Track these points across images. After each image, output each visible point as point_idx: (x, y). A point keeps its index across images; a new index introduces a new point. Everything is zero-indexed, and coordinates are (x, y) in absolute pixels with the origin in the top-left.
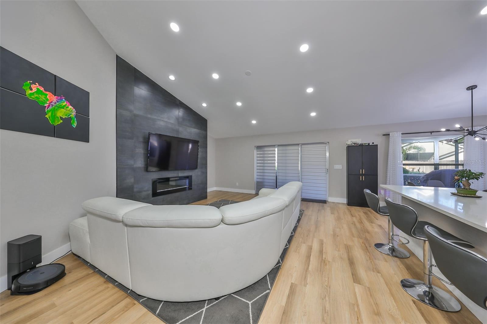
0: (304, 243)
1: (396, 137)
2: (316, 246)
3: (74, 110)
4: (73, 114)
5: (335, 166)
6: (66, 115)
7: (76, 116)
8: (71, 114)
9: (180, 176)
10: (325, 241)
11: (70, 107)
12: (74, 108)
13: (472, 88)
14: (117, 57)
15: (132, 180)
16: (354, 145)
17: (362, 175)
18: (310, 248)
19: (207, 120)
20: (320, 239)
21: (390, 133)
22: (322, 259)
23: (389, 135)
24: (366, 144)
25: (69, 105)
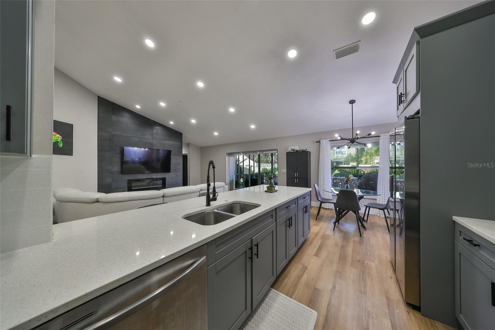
1: (325, 143)
3: (61, 136)
4: (60, 139)
5: (282, 170)
6: (54, 140)
7: (62, 140)
8: (58, 139)
9: (153, 178)
11: (58, 135)
12: (60, 135)
13: (352, 102)
14: (99, 97)
15: (111, 180)
16: (293, 151)
17: (297, 178)
19: (182, 134)
21: (321, 140)
23: (320, 142)
24: (301, 150)
25: (56, 134)
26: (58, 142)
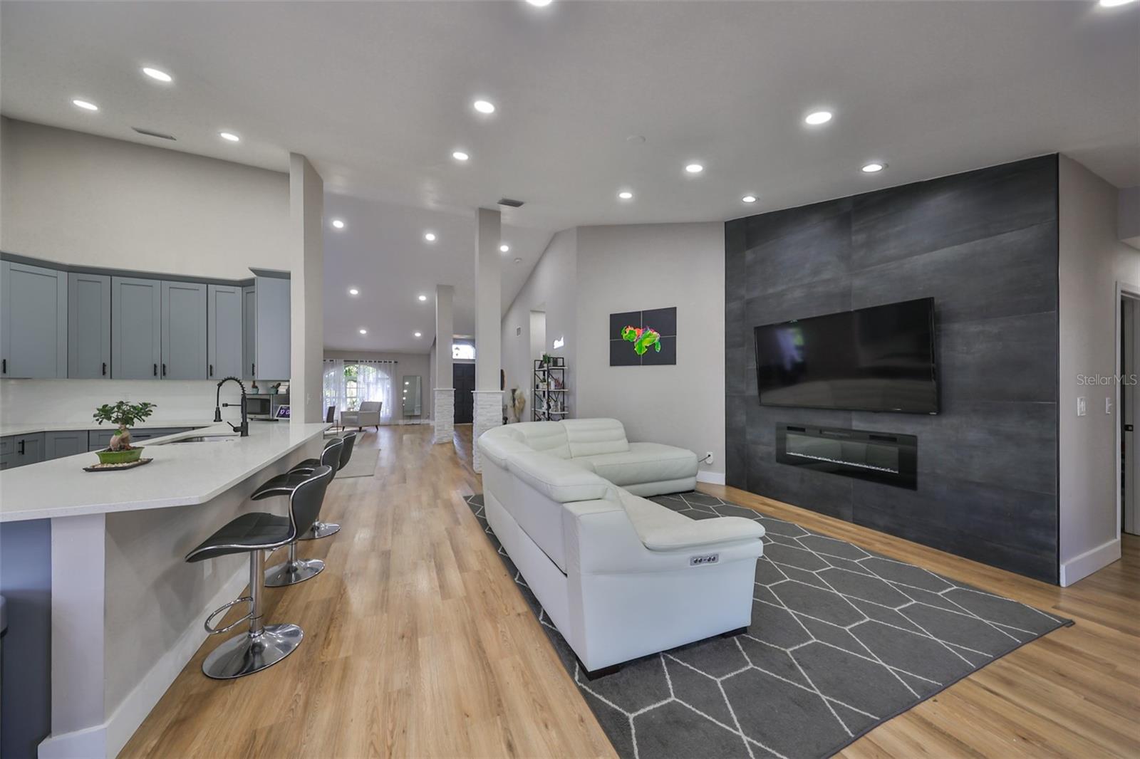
0: (479, 572)
2: (453, 576)
3: (658, 334)
4: (657, 339)
7: (660, 340)
8: (654, 340)
10: (438, 599)
11: (655, 333)
14: (726, 224)
18: (462, 567)
20: (450, 598)
22: (434, 559)
26: (654, 345)
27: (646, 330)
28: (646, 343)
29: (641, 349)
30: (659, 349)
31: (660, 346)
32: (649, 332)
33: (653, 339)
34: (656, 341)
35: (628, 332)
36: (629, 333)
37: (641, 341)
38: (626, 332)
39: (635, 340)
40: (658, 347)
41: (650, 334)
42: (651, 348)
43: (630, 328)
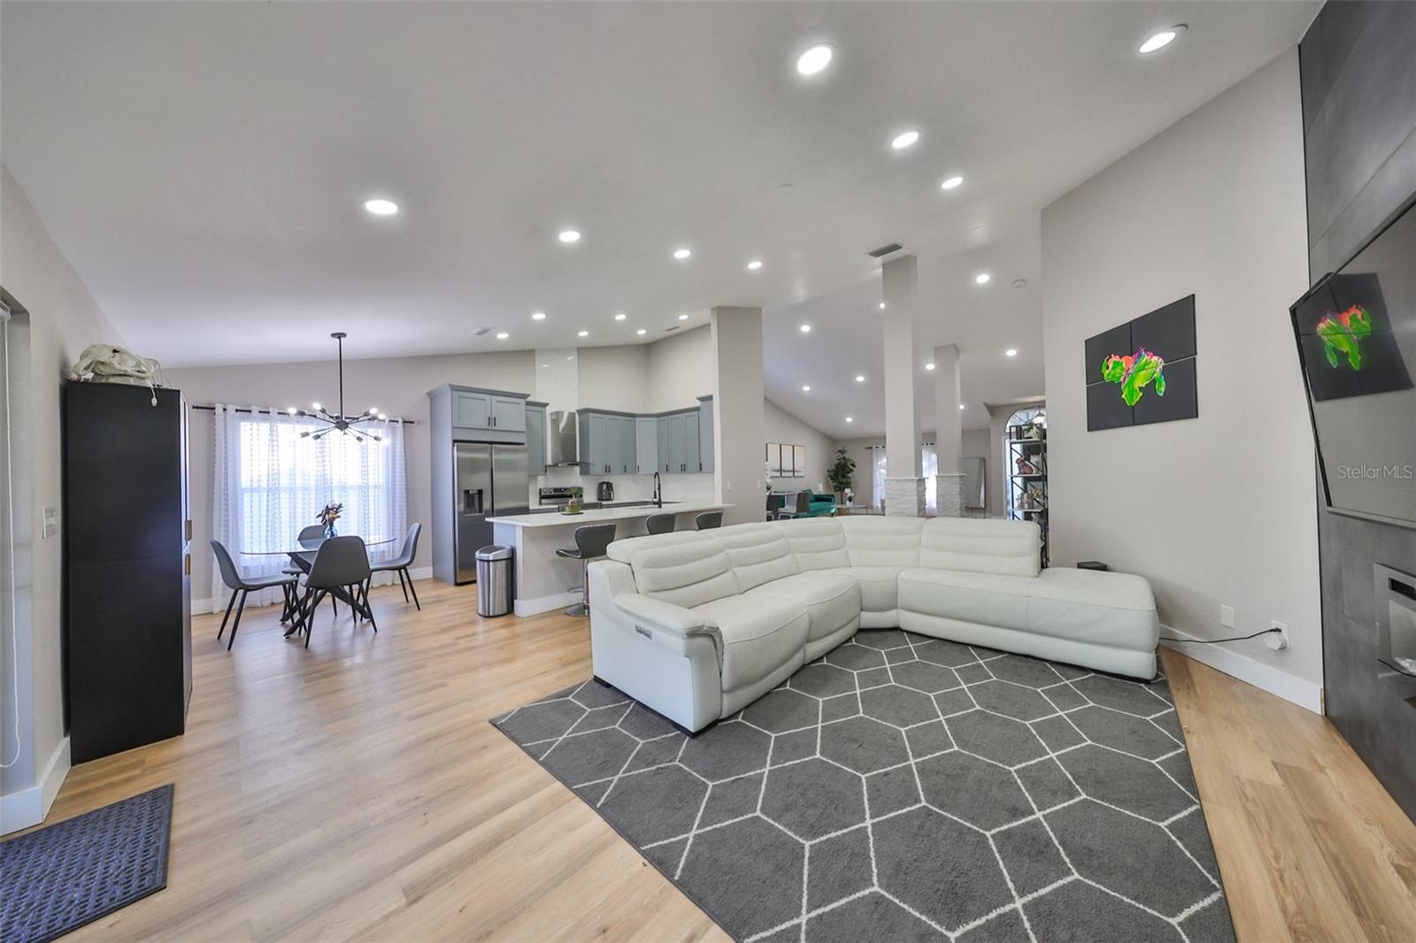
13: (339, 336)
21: (217, 406)
23: (213, 409)
26: (1153, 382)
27: (1140, 356)
28: (1141, 381)
29: (1131, 396)
30: (1163, 390)
31: (1164, 383)
32: (1145, 358)
33: (1152, 370)
34: (1157, 375)
35: (1111, 367)
36: (1113, 369)
37: (1133, 378)
38: (1108, 368)
39: (1122, 379)
40: (1160, 386)
41: (1146, 364)
42: (1149, 389)
43: (1115, 358)
